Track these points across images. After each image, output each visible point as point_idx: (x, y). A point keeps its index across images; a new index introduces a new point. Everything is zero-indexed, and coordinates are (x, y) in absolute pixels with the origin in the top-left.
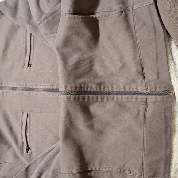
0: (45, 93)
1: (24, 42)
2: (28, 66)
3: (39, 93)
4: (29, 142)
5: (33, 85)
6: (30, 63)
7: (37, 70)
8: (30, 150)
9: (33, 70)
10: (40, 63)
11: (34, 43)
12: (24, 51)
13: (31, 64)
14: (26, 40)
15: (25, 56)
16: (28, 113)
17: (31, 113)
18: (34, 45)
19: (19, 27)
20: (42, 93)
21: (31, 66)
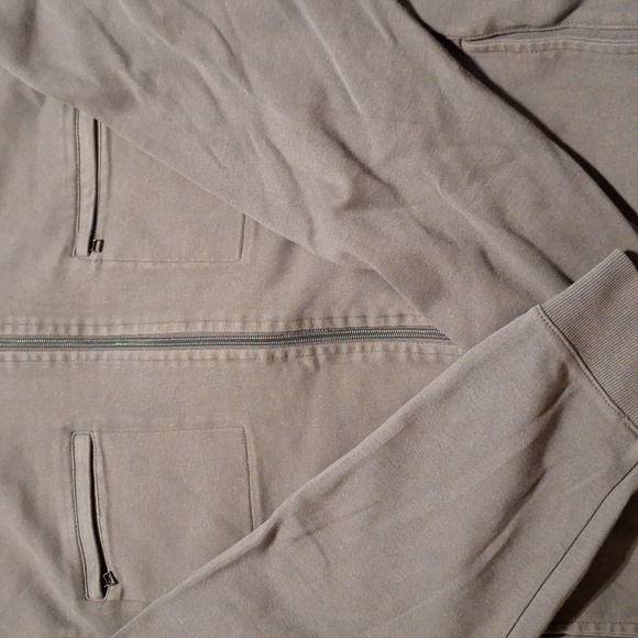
0: (161, 353)
1: (66, 158)
2: (90, 252)
3: (136, 353)
4: (111, 552)
5: (110, 326)
6: (98, 236)
7: (129, 265)
8: (116, 582)
9: (111, 264)
10: (143, 237)
11: (110, 160)
12: (71, 190)
13: (102, 242)
14: (77, 148)
15: (72, 212)
16: (95, 436)
17: (106, 437)
18: (110, 166)
19: (41, 98)
20: (148, 354)
21: (101, 251)
